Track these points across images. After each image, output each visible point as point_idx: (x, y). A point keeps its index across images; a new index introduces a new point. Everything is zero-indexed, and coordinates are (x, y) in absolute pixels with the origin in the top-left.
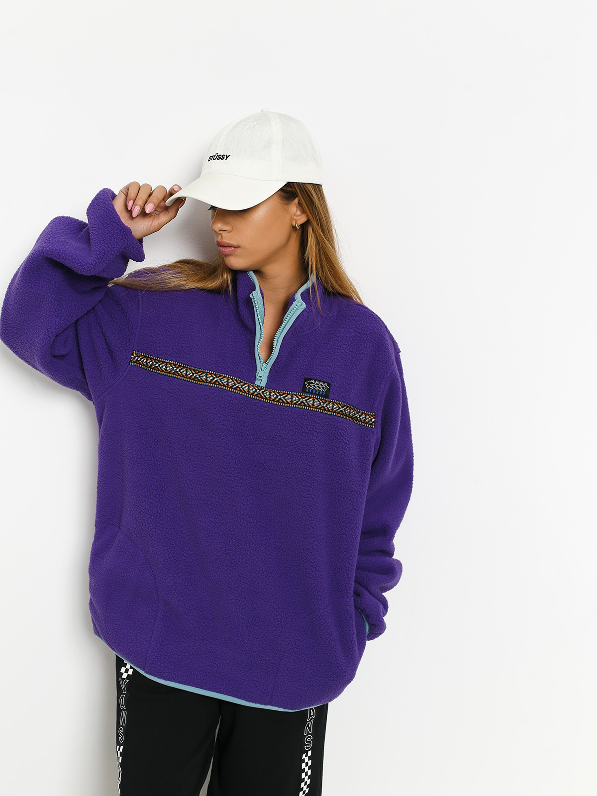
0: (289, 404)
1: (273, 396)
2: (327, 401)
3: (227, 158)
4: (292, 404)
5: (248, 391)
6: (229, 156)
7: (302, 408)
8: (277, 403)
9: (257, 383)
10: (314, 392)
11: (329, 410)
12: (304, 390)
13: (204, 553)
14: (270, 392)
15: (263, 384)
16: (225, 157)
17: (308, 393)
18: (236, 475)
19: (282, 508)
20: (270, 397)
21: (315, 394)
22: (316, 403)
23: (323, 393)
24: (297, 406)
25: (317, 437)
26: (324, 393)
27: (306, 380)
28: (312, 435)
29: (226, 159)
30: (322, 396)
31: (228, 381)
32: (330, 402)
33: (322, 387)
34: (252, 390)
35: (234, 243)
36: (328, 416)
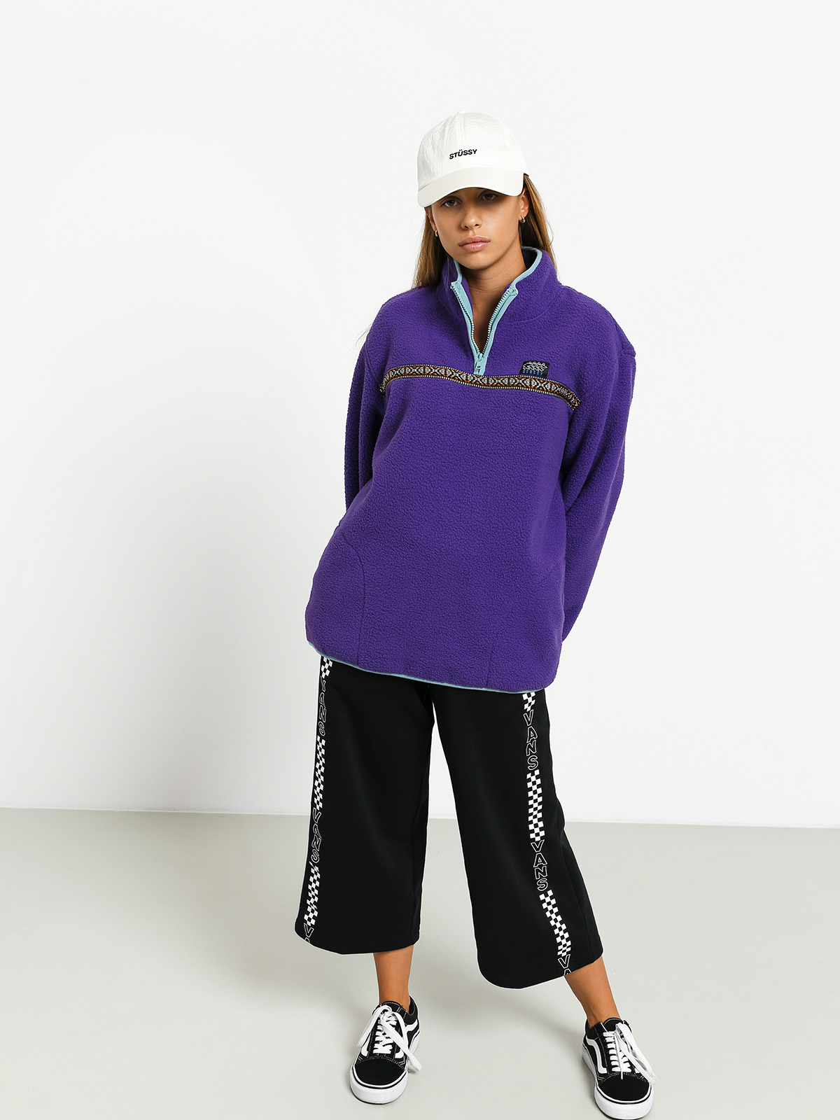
0: (506, 386)
1: (491, 382)
2: (544, 381)
3: (475, 152)
4: (509, 386)
5: (467, 380)
6: (477, 150)
8: (496, 387)
9: (475, 372)
10: (531, 372)
11: (547, 391)
12: (521, 372)
13: (413, 542)
14: (488, 379)
15: (482, 373)
16: (473, 152)
17: (525, 374)
18: (450, 461)
19: (500, 491)
20: (488, 383)
21: (532, 375)
22: (534, 383)
25: (536, 417)
26: (542, 373)
27: (524, 363)
28: (530, 415)
31: (446, 372)
32: (548, 382)
33: (539, 367)
34: (470, 377)
36: (547, 396)
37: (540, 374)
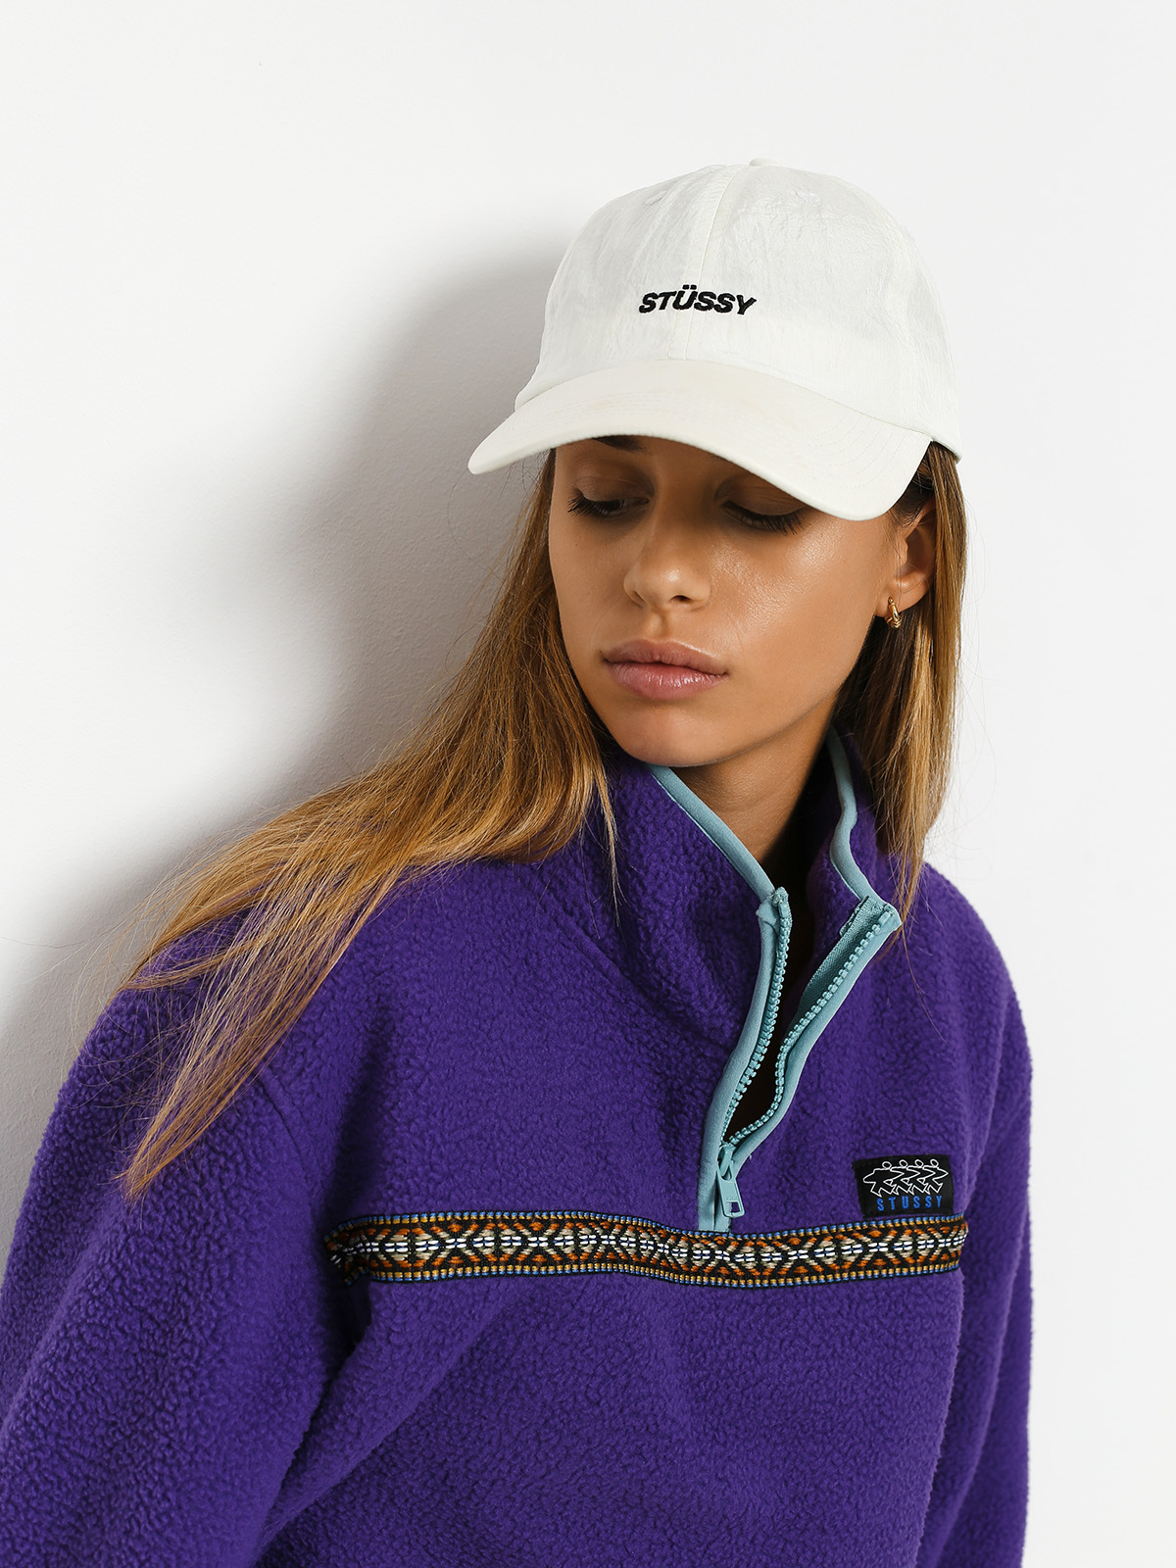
0: (833, 1272)
1: (771, 1258)
3: (743, 307)
4: (841, 1271)
6: (752, 301)
7: (880, 1275)
8: (790, 1281)
9: (705, 1225)
10: (905, 1203)
12: (868, 1207)
14: (758, 1249)
16: (736, 305)
17: (887, 1214)
20: (760, 1267)
21: (913, 1211)
23: (934, 1202)
24: (862, 1274)
26: (939, 1198)
29: (741, 312)
30: (933, 1211)
33: (923, 1177)
35: (711, 652)
37: (923, 1202)
